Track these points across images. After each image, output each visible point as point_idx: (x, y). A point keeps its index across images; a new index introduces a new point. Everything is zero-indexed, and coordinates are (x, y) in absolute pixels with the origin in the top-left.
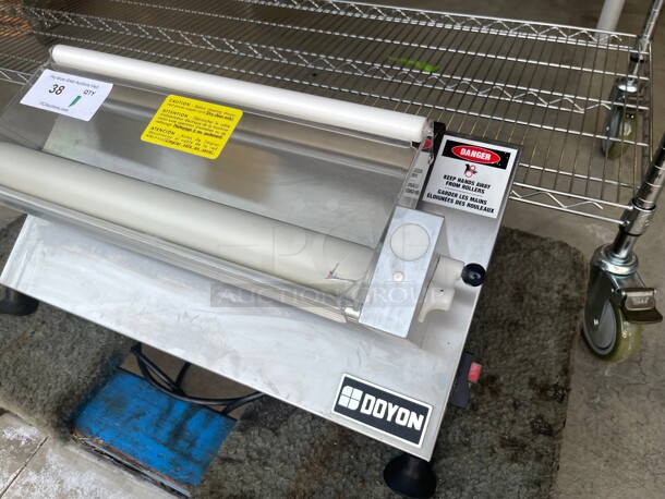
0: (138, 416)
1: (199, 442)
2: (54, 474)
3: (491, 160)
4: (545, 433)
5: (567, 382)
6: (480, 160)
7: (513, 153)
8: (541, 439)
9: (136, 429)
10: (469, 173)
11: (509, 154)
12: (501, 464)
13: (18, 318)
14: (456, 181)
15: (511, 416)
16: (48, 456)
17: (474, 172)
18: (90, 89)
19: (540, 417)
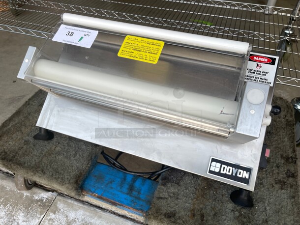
0: (111, 182)
1: (142, 192)
2: (63, 213)
3: (268, 62)
4: (292, 177)
5: (296, 155)
6: (263, 61)
7: (277, 58)
8: (291, 179)
9: (112, 188)
10: (258, 67)
11: (275, 59)
12: (277, 191)
13: (45, 142)
14: (253, 71)
15: (277, 171)
16: (58, 206)
17: (261, 67)
18: (87, 33)
19: (288, 170)
